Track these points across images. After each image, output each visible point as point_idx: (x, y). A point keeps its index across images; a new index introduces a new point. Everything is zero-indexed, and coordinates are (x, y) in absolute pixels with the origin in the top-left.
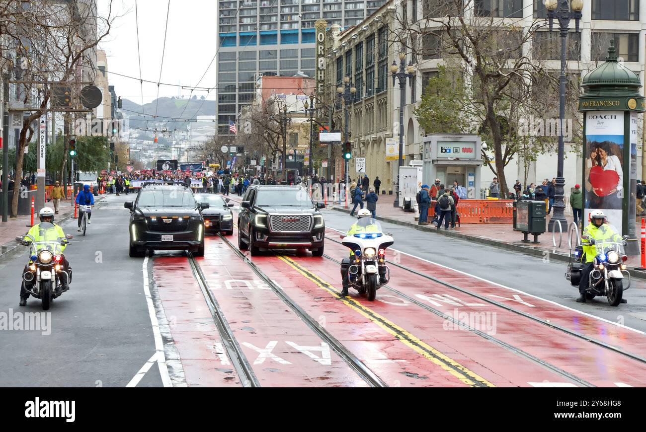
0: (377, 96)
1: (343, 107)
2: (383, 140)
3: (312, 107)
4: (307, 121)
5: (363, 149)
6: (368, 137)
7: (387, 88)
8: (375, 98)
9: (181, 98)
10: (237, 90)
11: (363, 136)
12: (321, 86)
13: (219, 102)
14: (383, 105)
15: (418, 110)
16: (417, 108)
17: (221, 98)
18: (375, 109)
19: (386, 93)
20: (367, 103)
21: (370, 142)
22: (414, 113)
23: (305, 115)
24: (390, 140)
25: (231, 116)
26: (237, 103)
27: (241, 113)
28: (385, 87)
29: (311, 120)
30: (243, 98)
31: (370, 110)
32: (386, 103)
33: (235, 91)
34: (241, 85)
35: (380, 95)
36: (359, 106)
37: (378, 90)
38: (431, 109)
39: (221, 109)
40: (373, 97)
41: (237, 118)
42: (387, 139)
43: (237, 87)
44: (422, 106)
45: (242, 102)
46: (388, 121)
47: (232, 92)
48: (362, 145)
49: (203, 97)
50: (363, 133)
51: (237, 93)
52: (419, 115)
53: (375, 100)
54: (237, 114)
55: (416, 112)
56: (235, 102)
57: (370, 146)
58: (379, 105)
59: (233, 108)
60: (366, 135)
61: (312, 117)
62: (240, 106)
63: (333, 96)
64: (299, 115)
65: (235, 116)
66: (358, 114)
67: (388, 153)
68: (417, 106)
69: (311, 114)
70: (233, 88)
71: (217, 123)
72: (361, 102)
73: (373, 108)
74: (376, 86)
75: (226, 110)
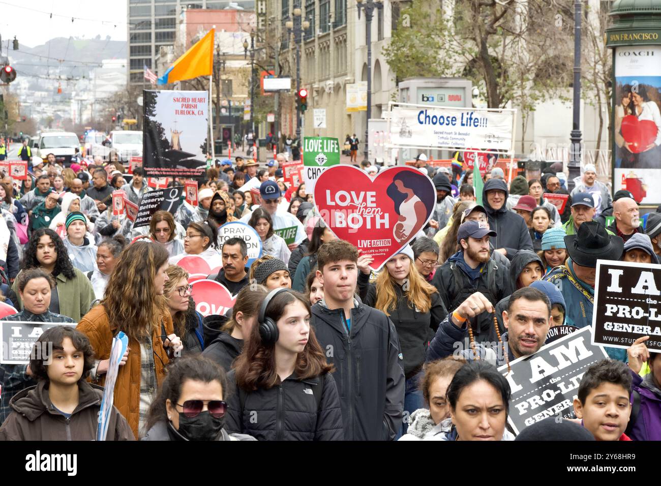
0: (335, 32)
1: (291, 47)
2: (342, 87)
3: (252, 46)
4: (248, 64)
5: (316, 98)
6: (322, 84)
7: (346, 22)
8: (332, 34)
10: (153, 26)
11: (317, 83)
12: (263, 21)
13: (131, 42)
14: (342, 42)
15: (387, 50)
16: (386, 47)
17: (133, 38)
18: (331, 48)
19: (345, 28)
20: (322, 41)
21: (326, 90)
22: (382, 54)
23: (244, 57)
24: (352, 87)
25: (146, 60)
26: (153, 44)
27: (159, 56)
28: (344, 20)
29: (252, 63)
30: (159, 36)
31: (325, 49)
32: (345, 41)
33: (150, 29)
34: (158, 21)
35: (338, 31)
36: (311, 45)
37: (335, 25)
38: (404, 46)
39: (133, 51)
40: (329, 34)
41: (153, 61)
42: (348, 86)
43: (153, 22)
44: (393, 43)
45: (160, 41)
46: (349, 64)
47: (147, 29)
48: (315, 94)
49: (108, 37)
50: (317, 78)
51: (153, 31)
52: (388, 54)
53: (331, 37)
54: (153, 57)
55: (385, 52)
56: (150, 42)
57: (325, 95)
58: (337, 44)
59: (148, 50)
60: (320, 81)
61: (253, 60)
62: (157, 47)
63: (278, 33)
64: (235, 57)
65: (150, 60)
66: (310, 55)
67: (349, 104)
68: (386, 43)
69: (252, 56)
70: (148, 24)
71: (129, 67)
72: (314, 41)
73: (328, 47)
74: (332, 20)
75: (139, 52)
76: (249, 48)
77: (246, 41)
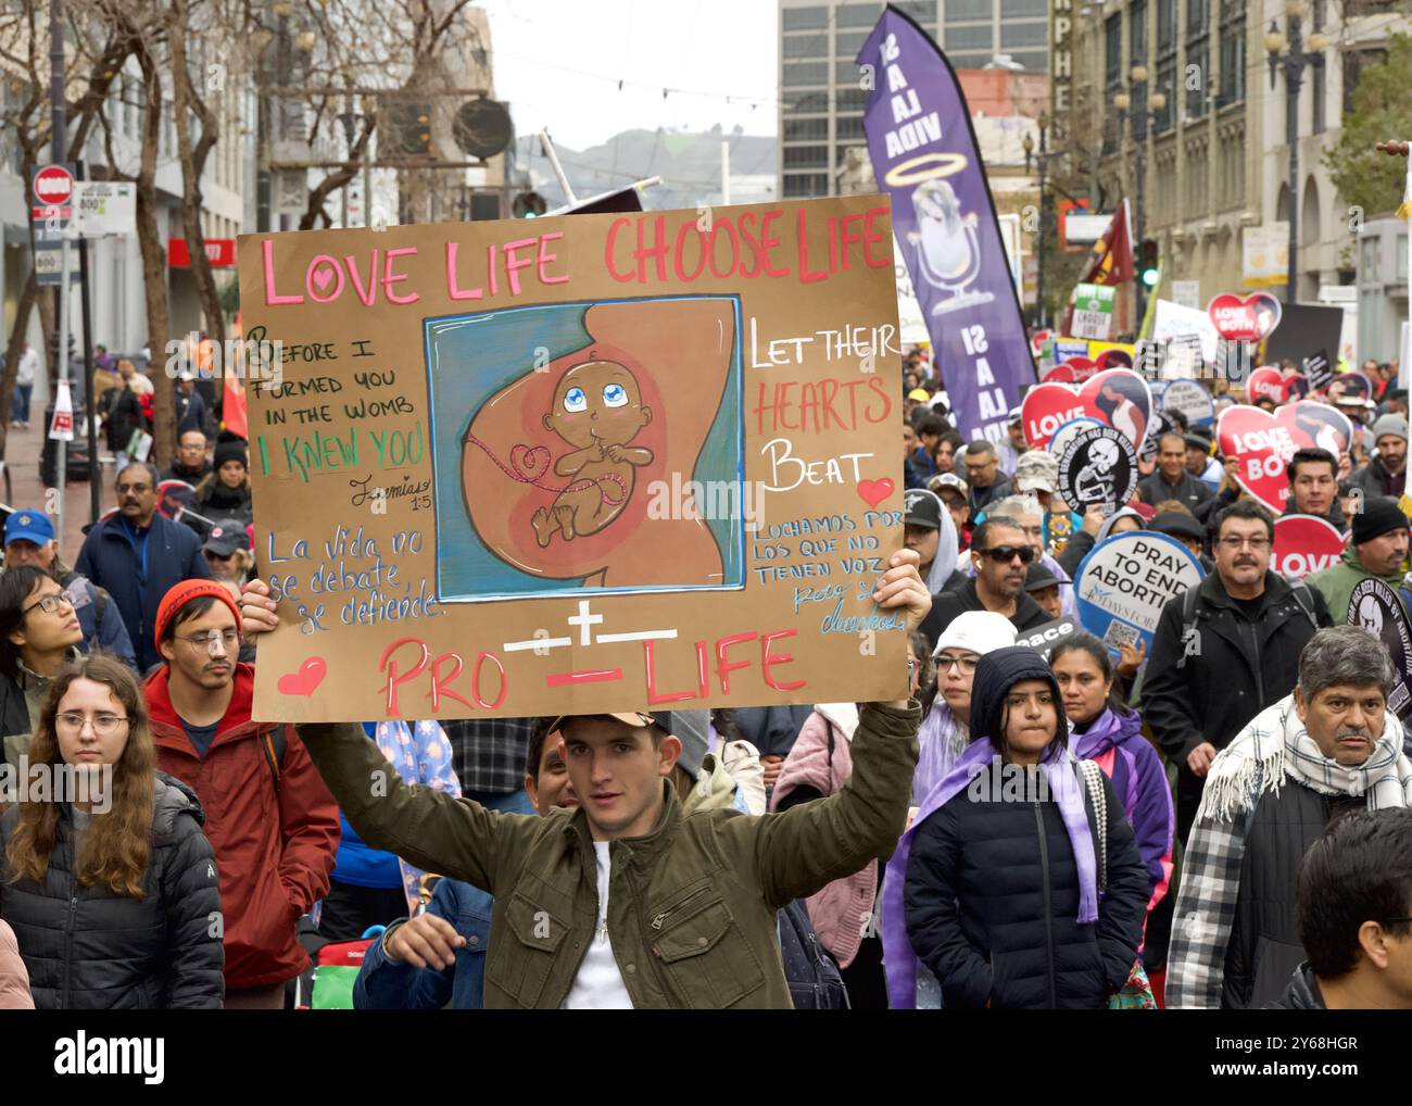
0: (1219, 117)
1: (1125, 147)
2: (1234, 233)
3: (1042, 147)
4: (1033, 185)
5: (1178, 258)
6: (1192, 228)
7: (1244, 96)
8: (1212, 121)
9: (681, 130)
10: (832, 106)
11: (1180, 225)
12: (1064, 93)
13: (786, 139)
14: (1234, 140)
15: (1332, 154)
16: (1329, 147)
17: (790, 130)
18: (1212, 151)
19: (1242, 107)
20: (1191, 135)
21: (1200, 240)
22: (1322, 161)
23: (1024, 171)
24: (1255, 235)
25: (817, 177)
26: (832, 142)
27: (844, 168)
28: (1239, 91)
29: (1042, 184)
30: (846, 128)
31: (1197, 154)
32: (1242, 135)
33: (826, 110)
34: (842, 95)
35: (1227, 114)
36: (1168, 144)
37: (1220, 102)
38: (1368, 147)
39: (790, 157)
40: (1206, 122)
41: (831, 180)
42: (1247, 232)
43: (832, 96)
44: (1344, 141)
45: (848, 137)
46: (1249, 184)
47: (818, 111)
48: (1175, 249)
49: (738, 129)
50: (1180, 215)
51: (832, 115)
52: (1337, 166)
53: (1211, 128)
54: (832, 171)
55: (1327, 160)
56: (826, 138)
57: (1198, 251)
58: (1223, 142)
59: (820, 155)
60: (1186, 221)
61: (1043, 176)
62: (841, 150)
63: (1098, 120)
64: (1006, 170)
65: (825, 177)
66: (1166, 166)
67: (1249, 269)
68: (1329, 142)
69: (1042, 169)
70: (820, 101)
71: (781, 193)
72: (1173, 136)
73: (1205, 148)
74: (1214, 91)
75: (802, 160)
76: (1036, 150)
77: (1028, 137)
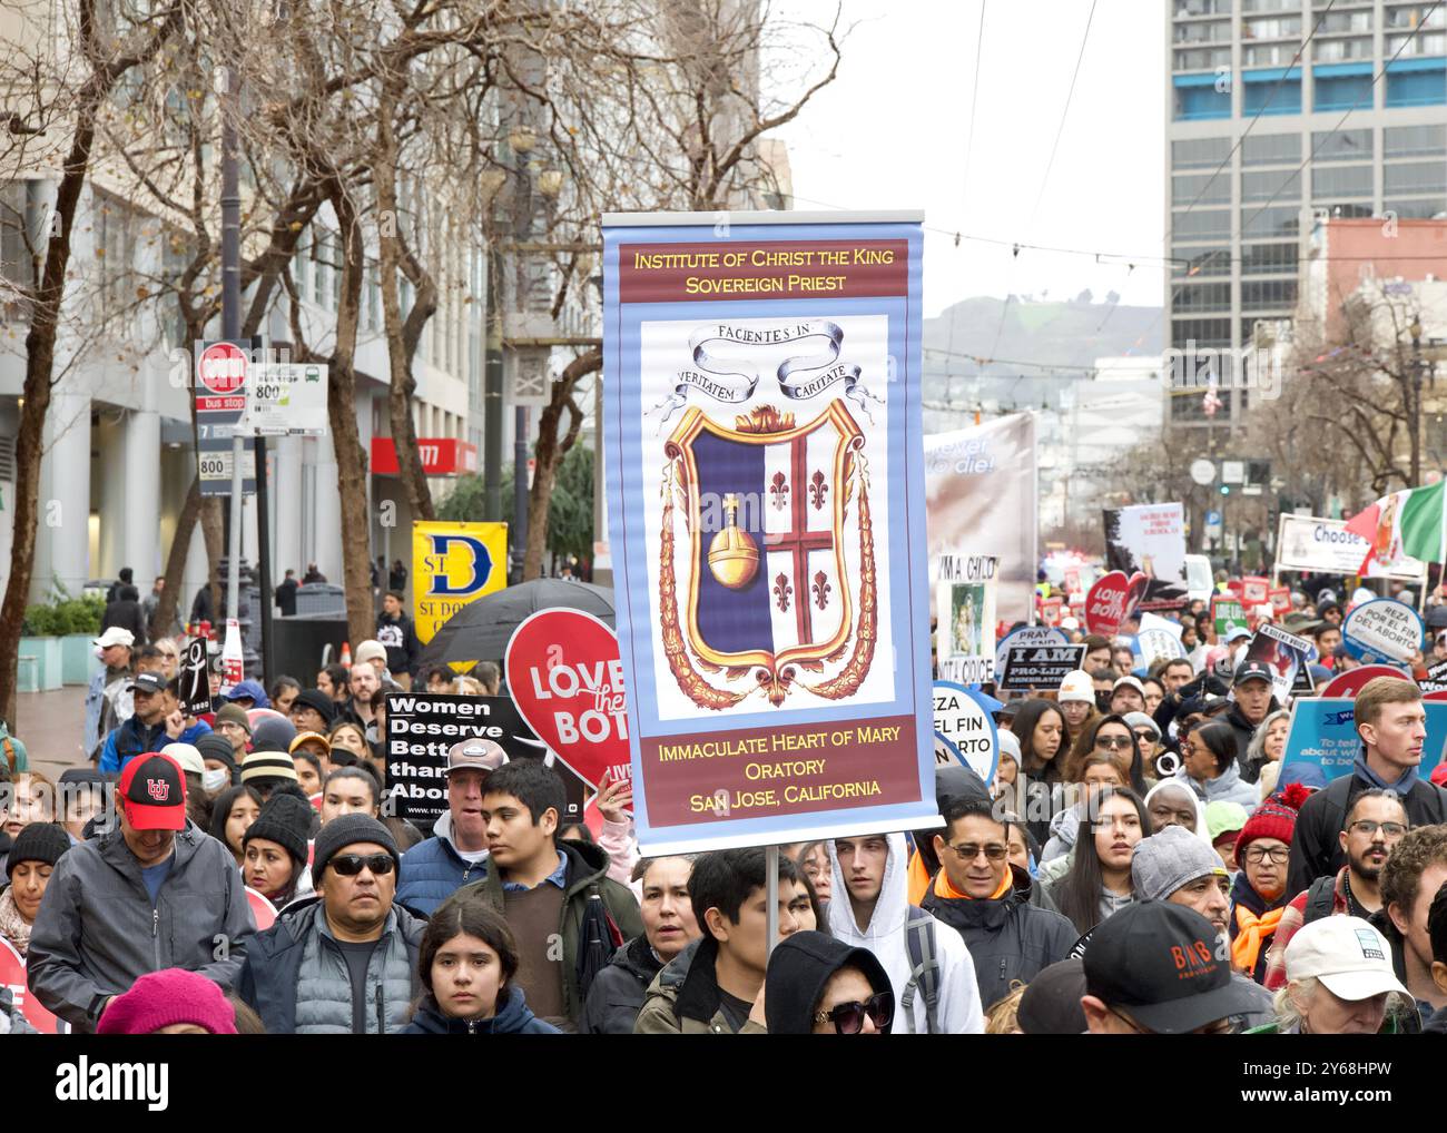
9: (1038, 297)
10: (1236, 266)
13: (1175, 311)
17: (1181, 298)
26: (1236, 314)
30: (1252, 294)
33: (1228, 273)
34: (1249, 252)
39: (1180, 333)
43: (1236, 255)
45: (1256, 308)
47: (1218, 273)
49: (1114, 297)
51: (1236, 278)
56: (1228, 309)
59: (1220, 331)
62: (1247, 324)
70: (1222, 260)
75: (1197, 337)
